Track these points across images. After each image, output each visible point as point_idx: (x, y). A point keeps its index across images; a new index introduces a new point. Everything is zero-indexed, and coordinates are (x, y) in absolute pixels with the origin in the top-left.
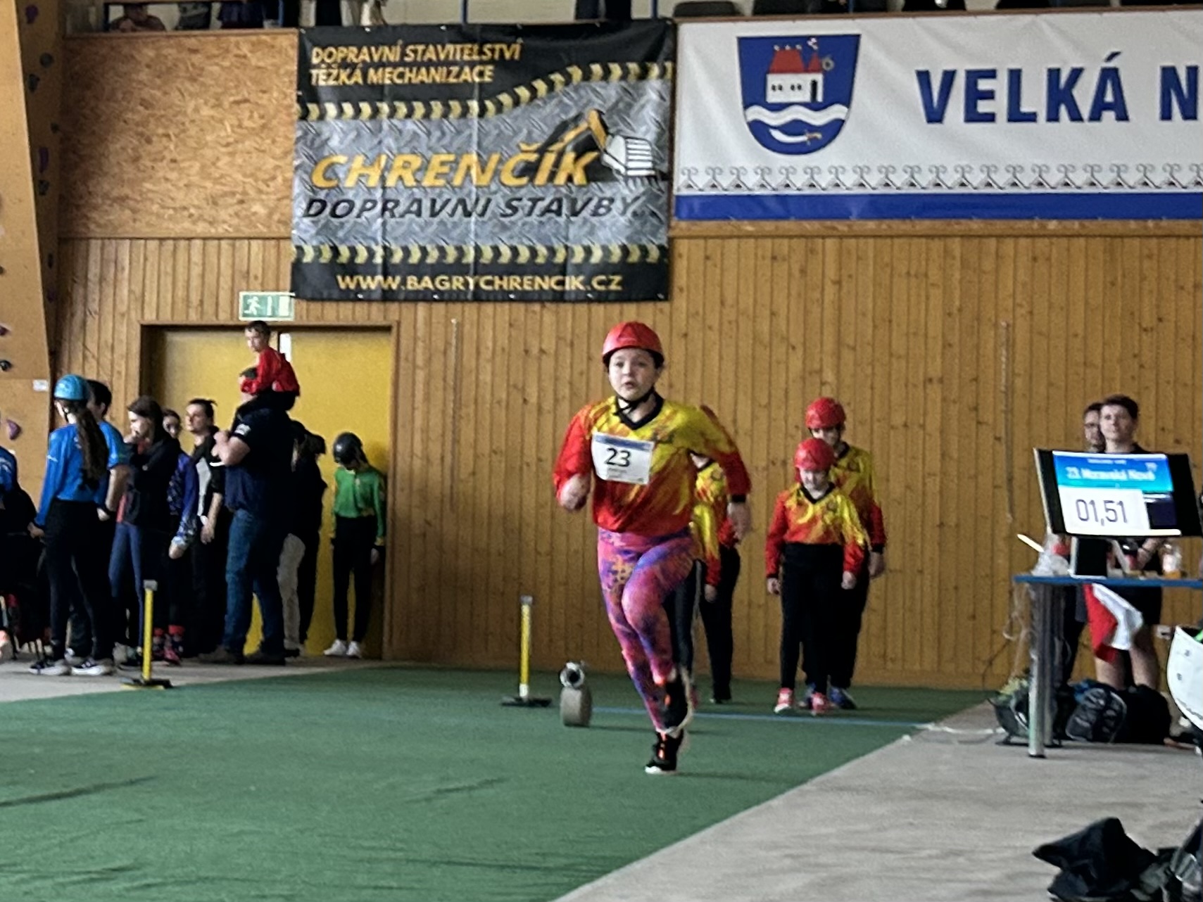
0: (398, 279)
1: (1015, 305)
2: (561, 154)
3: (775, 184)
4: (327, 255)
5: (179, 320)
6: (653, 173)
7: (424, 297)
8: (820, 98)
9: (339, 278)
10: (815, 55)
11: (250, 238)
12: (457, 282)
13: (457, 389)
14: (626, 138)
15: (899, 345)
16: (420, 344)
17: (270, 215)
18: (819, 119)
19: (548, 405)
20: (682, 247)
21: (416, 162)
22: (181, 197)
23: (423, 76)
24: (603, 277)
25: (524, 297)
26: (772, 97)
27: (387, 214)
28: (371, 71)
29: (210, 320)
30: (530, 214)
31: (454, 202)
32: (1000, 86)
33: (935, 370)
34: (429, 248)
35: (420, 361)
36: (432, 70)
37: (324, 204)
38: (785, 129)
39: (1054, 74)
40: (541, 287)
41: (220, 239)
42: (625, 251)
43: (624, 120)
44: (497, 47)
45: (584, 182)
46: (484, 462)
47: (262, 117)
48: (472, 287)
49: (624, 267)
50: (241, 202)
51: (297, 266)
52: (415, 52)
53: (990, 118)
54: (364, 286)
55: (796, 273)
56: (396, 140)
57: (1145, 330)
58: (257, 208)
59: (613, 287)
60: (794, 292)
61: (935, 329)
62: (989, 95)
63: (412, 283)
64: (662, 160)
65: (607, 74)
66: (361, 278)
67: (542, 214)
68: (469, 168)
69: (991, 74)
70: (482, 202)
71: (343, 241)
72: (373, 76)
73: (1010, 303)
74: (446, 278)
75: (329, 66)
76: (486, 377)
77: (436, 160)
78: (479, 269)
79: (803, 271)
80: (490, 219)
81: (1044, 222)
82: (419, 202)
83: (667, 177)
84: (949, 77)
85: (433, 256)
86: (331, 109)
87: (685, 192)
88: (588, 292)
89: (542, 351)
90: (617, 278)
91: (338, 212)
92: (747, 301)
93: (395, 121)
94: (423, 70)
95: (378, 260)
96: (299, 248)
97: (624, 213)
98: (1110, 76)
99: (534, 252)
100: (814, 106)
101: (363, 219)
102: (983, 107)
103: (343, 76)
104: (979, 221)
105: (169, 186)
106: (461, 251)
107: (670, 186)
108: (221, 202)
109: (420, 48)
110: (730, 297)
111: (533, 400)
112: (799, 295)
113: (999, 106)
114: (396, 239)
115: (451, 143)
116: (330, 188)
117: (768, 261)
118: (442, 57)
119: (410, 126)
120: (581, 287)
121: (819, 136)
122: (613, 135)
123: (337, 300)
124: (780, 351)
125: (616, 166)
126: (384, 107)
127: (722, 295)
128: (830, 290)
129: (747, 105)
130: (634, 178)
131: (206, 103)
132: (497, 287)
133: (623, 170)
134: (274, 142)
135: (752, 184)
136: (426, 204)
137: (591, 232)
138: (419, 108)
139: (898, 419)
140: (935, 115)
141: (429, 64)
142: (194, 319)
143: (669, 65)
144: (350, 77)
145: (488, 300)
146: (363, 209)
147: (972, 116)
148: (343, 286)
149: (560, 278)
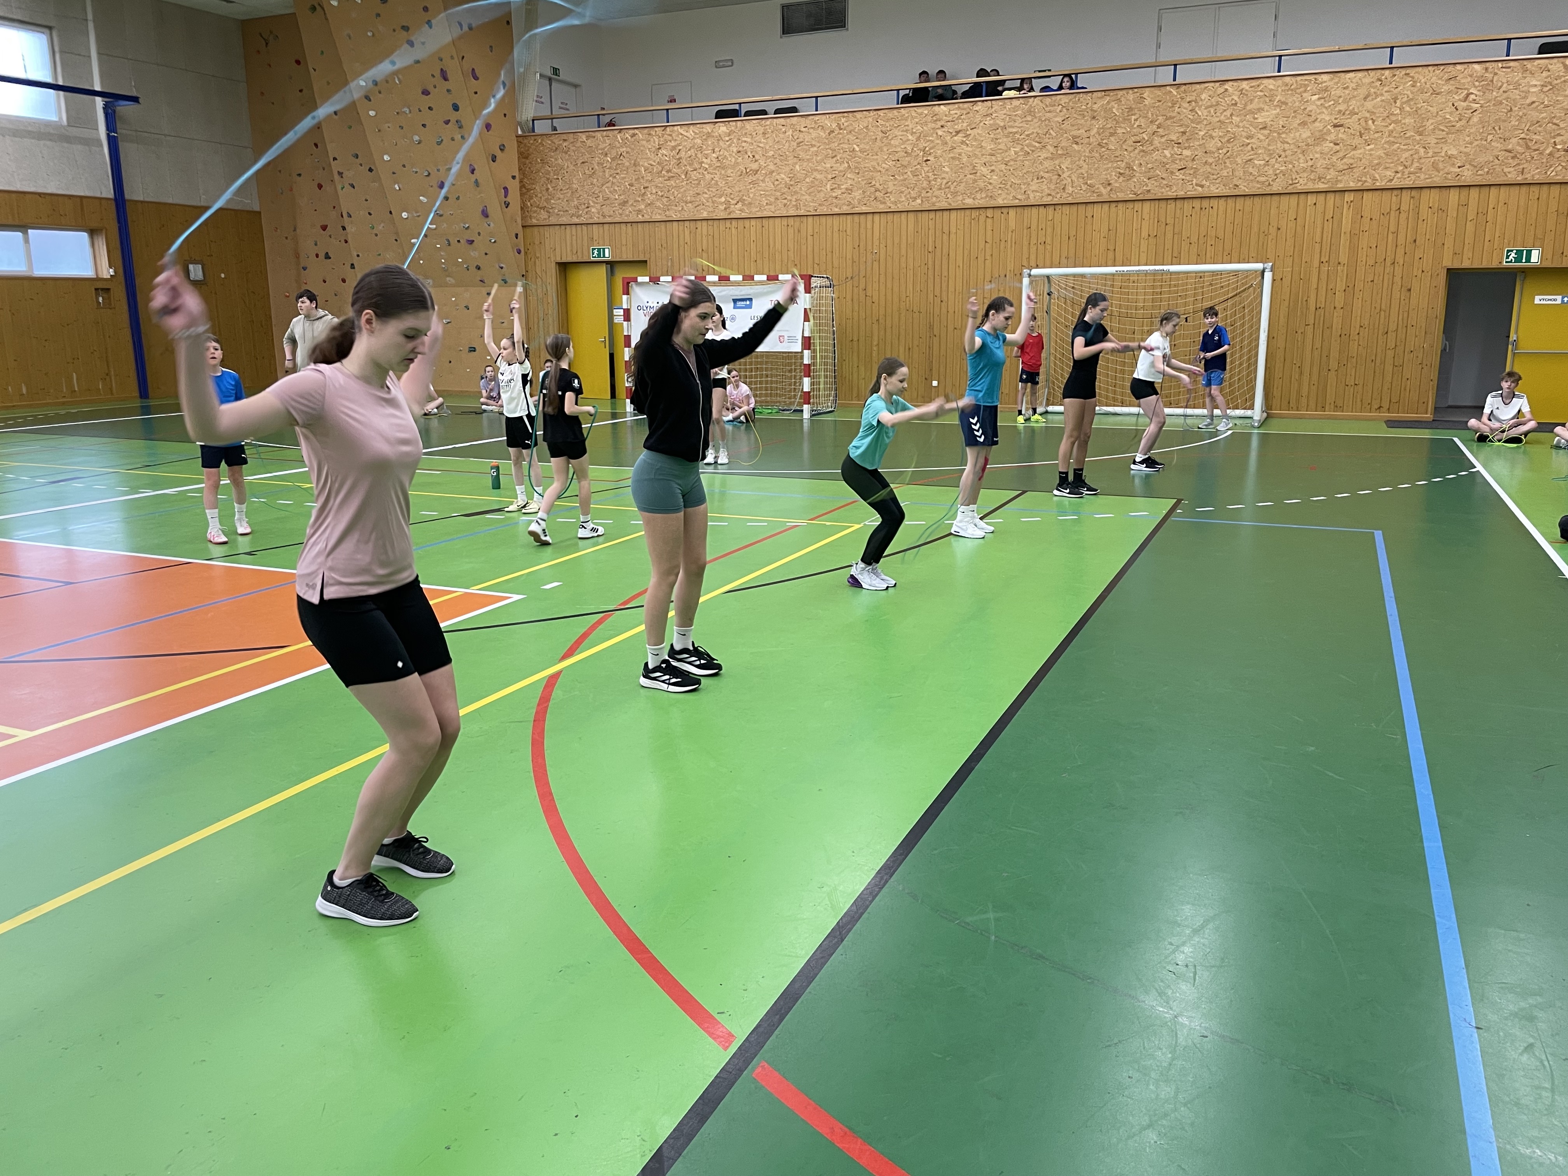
5: (570, 260)
15: (836, 264)
17: (598, 213)
22: (566, 206)
29: (580, 260)
41: (581, 224)
47: (592, 169)
50: (588, 207)
55: (796, 231)
61: (849, 256)
79: (799, 231)
92: (778, 246)
105: (560, 201)
108: (580, 207)
131: (571, 163)
142: (575, 260)
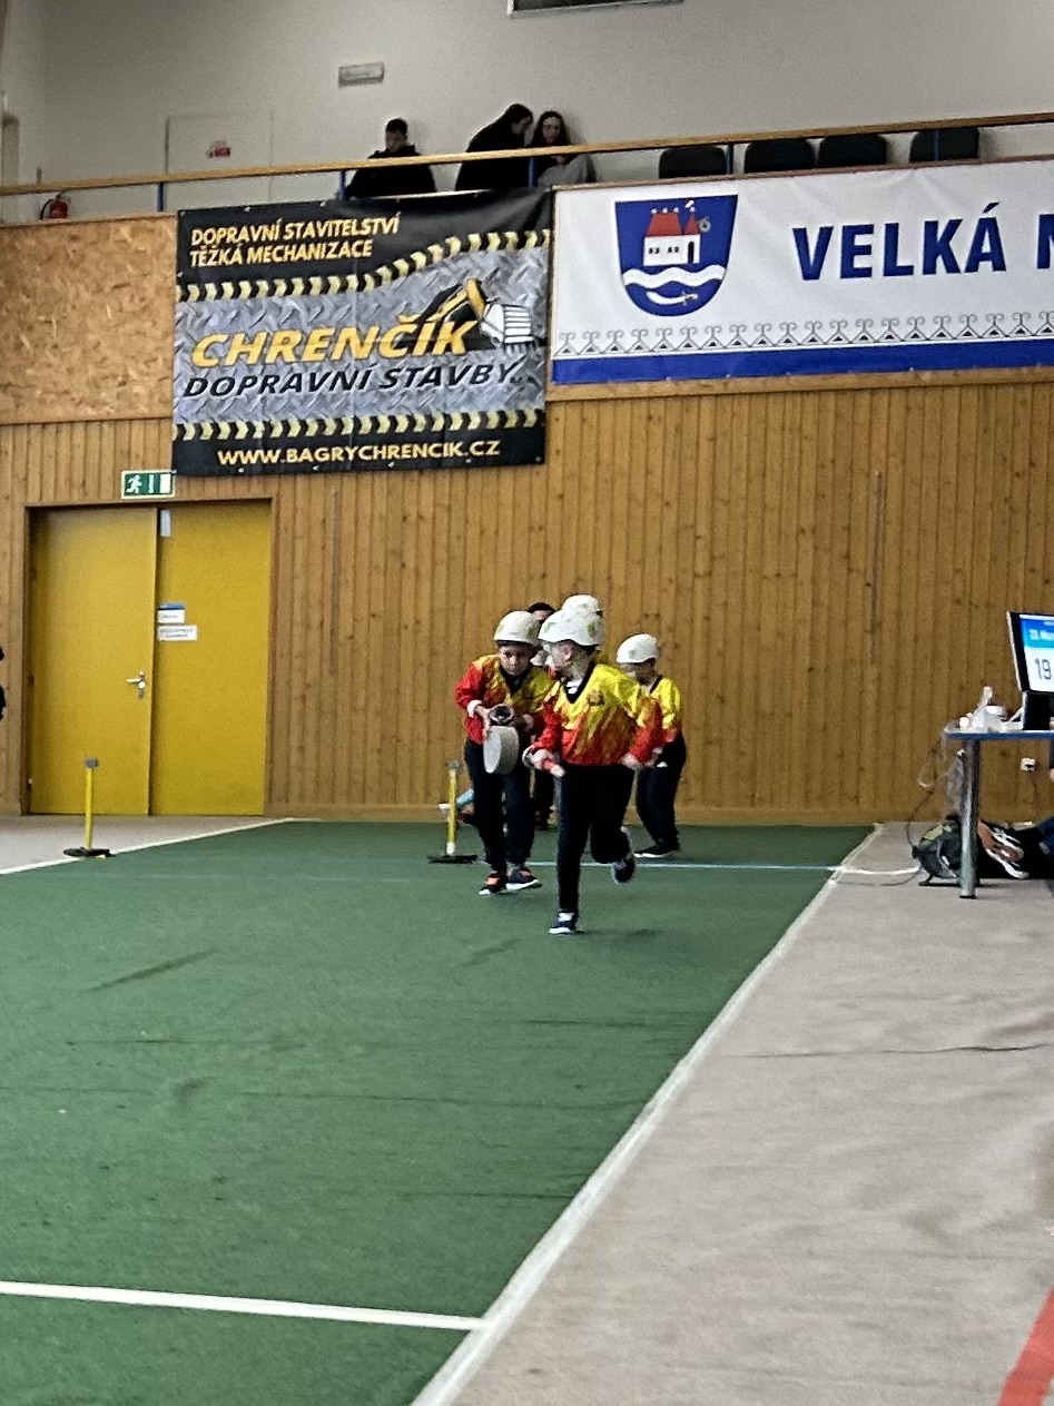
0: (278, 452)
1: (887, 455)
2: (439, 325)
3: (652, 346)
4: (208, 432)
5: (62, 500)
6: (530, 339)
7: (304, 469)
8: (696, 259)
9: (220, 454)
10: (692, 218)
11: (131, 420)
12: (337, 453)
13: (337, 558)
14: (504, 306)
15: (772, 498)
16: (299, 515)
17: (151, 395)
18: (696, 280)
19: (425, 569)
20: (558, 412)
21: (296, 337)
22: (63, 382)
23: (302, 253)
24: (481, 443)
25: (404, 466)
26: (649, 260)
27: (267, 389)
28: (251, 250)
29: (91, 499)
30: (408, 385)
31: (333, 375)
32: (877, 241)
33: (807, 523)
34: (308, 421)
35: (300, 530)
36: (312, 246)
37: (205, 384)
38: (660, 291)
39: (931, 227)
40: (419, 455)
41: (102, 421)
42: (503, 416)
43: (501, 288)
44: (377, 221)
45: (462, 350)
46: (362, 626)
47: (142, 300)
48: (351, 457)
49: (501, 432)
50: (123, 384)
51: (179, 444)
52: (294, 229)
53: (867, 272)
54: (244, 461)
55: (671, 430)
56: (276, 317)
57: (1018, 475)
58: (138, 389)
59: (490, 452)
60: (669, 452)
61: (809, 481)
62: (866, 250)
63: (292, 455)
64: (540, 327)
65: (485, 244)
66: (241, 453)
67: (420, 385)
68: (348, 342)
69: (869, 229)
70: (361, 375)
71: (223, 418)
72: (253, 256)
73: (883, 454)
74: (326, 450)
75: (209, 248)
76: (364, 543)
77: (316, 335)
78: (357, 439)
79: (679, 430)
80: (368, 391)
81: (919, 372)
82: (299, 376)
83: (544, 342)
84: (826, 233)
85: (313, 430)
86: (211, 289)
87: (562, 356)
88: (465, 458)
89: (420, 517)
90: (495, 444)
91: (218, 390)
92: (622, 460)
93: (274, 299)
94: (303, 247)
95: (258, 435)
96: (181, 427)
97: (502, 380)
98: (988, 226)
99: (412, 422)
100: (691, 267)
101: (242, 395)
102: (860, 262)
103: (223, 257)
104: (853, 375)
105: (51, 371)
106: (340, 424)
107: (547, 353)
108: (103, 384)
109: (300, 225)
110: (606, 456)
111: (411, 564)
112: (674, 452)
113: (877, 260)
114: (276, 413)
115: (330, 318)
116: (211, 367)
117: (644, 422)
118: (321, 234)
119: (290, 303)
120: (460, 454)
121: (695, 296)
122: (492, 303)
123: (218, 476)
124: (654, 508)
125: (493, 334)
126: (264, 285)
127: (598, 455)
128: (705, 446)
129: (624, 270)
130: (513, 345)
131: (87, 288)
132: (375, 457)
133: (500, 338)
134: (154, 324)
135: (628, 347)
136: (306, 378)
137: (470, 398)
138: (299, 284)
139: (770, 569)
140: (811, 272)
141: (308, 241)
142: (77, 499)
143: (546, 232)
144: (230, 256)
145: (366, 470)
146: (243, 386)
147: (849, 271)
148: (224, 462)
149: (439, 445)
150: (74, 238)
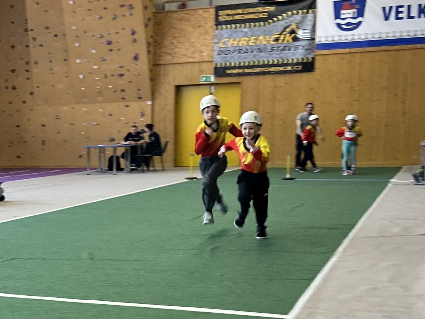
0: (242, 70)
2: (286, 35)
3: (343, 39)
4: (224, 65)
5: (185, 83)
6: (310, 38)
7: (249, 74)
8: (355, 16)
9: (227, 70)
10: (354, 4)
11: (203, 62)
12: (258, 70)
14: (303, 29)
17: (208, 55)
18: (355, 21)
20: (318, 58)
21: (247, 39)
24: (297, 66)
25: (276, 73)
26: (343, 16)
29: (192, 83)
30: (277, 51)
31: (257, 49)
32: (405, 9)
34: (250, 61)
37: (222, 51)
38: (345, 24)
39: (420, 5)
40: (280, 70)
41: (195, 62)
42: (303, 59)
43: (302, 25)
44: (268, 8)
45: (292, 42)
51: (216, 68)
52: (246, 10)
56: (242, 34)
58: (205, 54)
59: (300, 69)
63: (246, 71)
64: (313, 35)
66: (232, 70)
71: (228, 61)
72: (235, 18)
74: (255, 69)
75: (223, 16)
77: (252, 38)
78: (264, 66)
81: (416, 45)
83: (313, 39)
84: (391, 8)
85: (252, 63)
86: (224, 27)
87: (318, 43)
88: (293, 70)
90: (301, 66)
91: (226, 53)
93: (241, 29)
94: (249, 15)
95: (237, 65)
96: (216, 64)
97: (303, 49)
99: (278, 61)
100: (354, 18)
101: (233, 55)
102: (400, 15)
103: (227, 18)
104: (398, 46)
105: (181, 49)
106: (259, 62)
107: (314, 42)
108: (195, 52)
113: (404, 15)
114: (242, 59)
116: (224, 47)
118: (253, 11)
119: (246, 30)
121: (355, 26)
122: (299, 29)
125: (300, 37)
126: (238, 25)
128: (357, 66)
129: (335, 19)
130: (305, 40)
131: (191, 27)
132: (268, 70)
134: (209, 36)
135: (337, 40)
137: (294, 54)
138: (248, 25)
140: (387, 18)
142: (188, 84)
143: (314, 10)
145: (266, 74)
146: (233, 52)
149: (285, 67)
150: (188, 14)
